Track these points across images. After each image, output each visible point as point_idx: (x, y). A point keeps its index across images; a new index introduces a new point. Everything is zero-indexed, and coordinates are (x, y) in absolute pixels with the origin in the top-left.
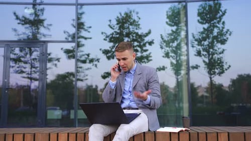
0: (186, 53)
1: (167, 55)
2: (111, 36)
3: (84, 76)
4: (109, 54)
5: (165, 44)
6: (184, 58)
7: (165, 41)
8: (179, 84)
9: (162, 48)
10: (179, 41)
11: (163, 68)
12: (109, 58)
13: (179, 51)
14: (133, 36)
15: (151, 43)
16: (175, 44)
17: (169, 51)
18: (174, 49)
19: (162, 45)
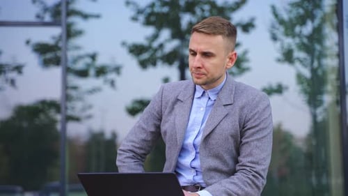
0: (336, 49)
1: (288, 57)
2: (149, 11)
3: (84, 109)
4: (145, 56)
5: (282, 29)
6: (331, 63)
7: (282, 22)
8: (318, 129)
9: (274, 38)
10: (317, 22)
11: (279, 90)
12: (144, 64)
13: (318, 47)
14: (203, 11)
15: (247, 27)
16: (308, 29)
17: (294, 47)
18: (305, 41)
19: (275, 31)
